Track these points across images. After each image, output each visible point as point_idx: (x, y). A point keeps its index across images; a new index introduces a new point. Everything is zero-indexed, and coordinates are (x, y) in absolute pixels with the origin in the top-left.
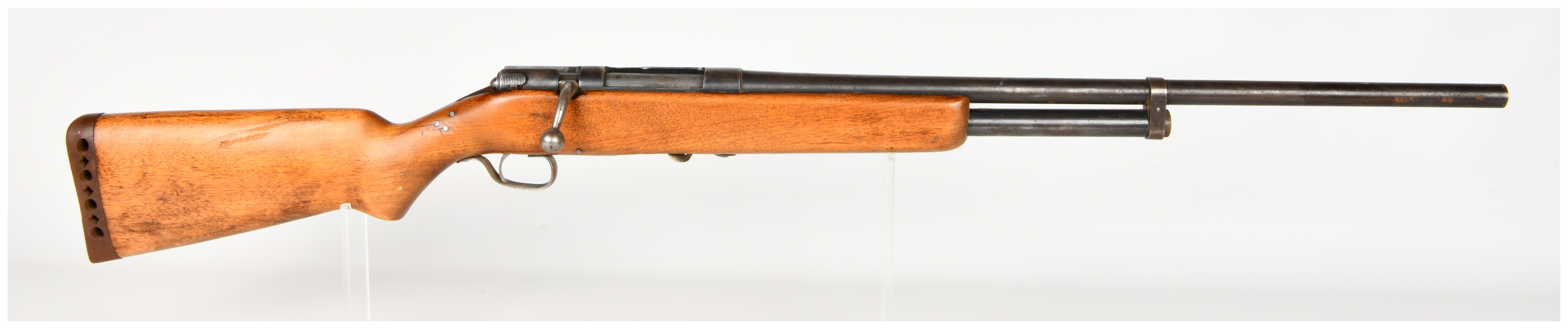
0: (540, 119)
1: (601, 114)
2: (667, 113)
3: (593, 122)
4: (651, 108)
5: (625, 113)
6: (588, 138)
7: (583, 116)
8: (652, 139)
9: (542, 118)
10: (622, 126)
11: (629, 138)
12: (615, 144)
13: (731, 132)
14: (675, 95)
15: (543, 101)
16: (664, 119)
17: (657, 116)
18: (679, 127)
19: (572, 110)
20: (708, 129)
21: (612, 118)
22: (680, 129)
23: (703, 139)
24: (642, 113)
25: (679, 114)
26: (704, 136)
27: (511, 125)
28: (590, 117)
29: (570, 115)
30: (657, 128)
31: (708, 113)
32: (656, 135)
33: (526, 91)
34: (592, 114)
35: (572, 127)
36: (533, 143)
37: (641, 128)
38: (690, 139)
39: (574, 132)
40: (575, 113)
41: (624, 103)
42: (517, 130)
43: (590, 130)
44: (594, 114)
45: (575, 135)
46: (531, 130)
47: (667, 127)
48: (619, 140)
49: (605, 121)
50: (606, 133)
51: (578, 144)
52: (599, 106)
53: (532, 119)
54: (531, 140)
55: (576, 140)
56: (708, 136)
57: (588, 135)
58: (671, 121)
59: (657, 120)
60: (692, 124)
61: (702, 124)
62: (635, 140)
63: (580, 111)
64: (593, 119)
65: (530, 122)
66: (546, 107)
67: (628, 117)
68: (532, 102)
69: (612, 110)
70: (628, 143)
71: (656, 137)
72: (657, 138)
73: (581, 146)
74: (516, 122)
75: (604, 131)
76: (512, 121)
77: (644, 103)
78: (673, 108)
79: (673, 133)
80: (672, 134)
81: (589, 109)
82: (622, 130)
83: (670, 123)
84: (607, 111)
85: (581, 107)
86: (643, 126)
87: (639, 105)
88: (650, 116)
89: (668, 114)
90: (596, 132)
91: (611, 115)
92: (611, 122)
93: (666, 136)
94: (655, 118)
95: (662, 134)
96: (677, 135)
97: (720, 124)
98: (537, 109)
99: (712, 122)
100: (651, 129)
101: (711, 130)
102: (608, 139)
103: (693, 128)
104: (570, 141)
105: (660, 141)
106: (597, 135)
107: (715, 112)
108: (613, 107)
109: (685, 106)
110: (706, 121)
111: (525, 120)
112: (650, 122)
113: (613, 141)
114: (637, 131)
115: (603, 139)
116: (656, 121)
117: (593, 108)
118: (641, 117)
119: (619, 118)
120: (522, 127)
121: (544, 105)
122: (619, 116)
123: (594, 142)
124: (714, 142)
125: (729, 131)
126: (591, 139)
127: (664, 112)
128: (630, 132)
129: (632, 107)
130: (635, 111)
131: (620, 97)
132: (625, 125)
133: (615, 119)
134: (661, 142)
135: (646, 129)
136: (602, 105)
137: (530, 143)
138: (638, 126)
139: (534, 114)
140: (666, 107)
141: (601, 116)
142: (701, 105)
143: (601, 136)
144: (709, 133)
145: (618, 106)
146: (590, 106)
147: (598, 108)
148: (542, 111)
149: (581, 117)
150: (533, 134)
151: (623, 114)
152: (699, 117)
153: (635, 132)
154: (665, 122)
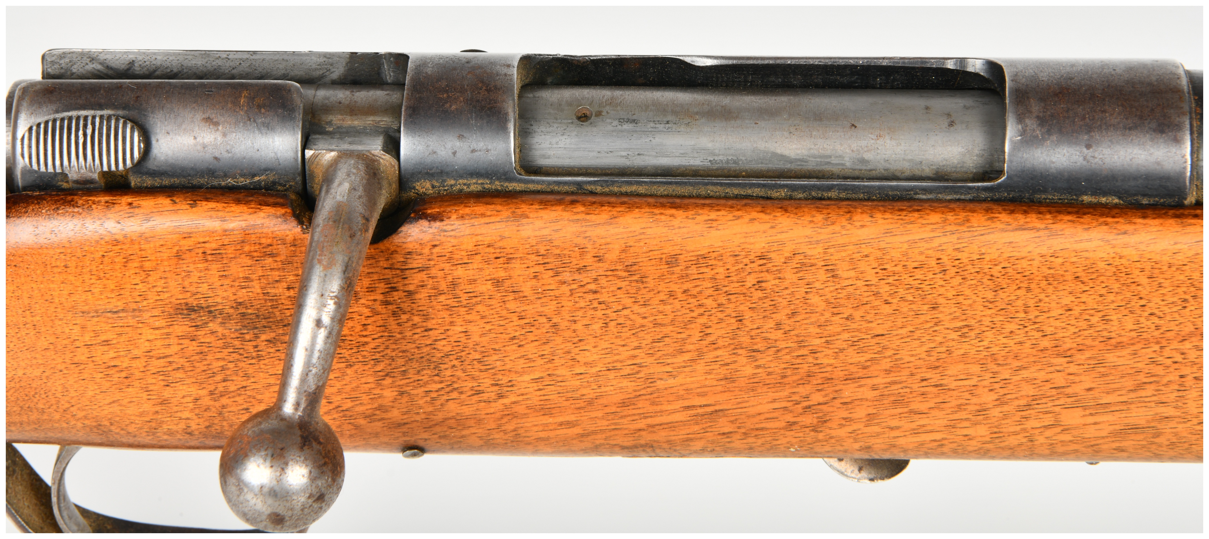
0: (220, 330)
1: (512, 306)
2: (828, 302)
3: (476, 338)
4: (751, 280)
5: (628, 302)
6: (451, 405)
7: (426, 317)
8: (752, 411)
9: (233, 325)
10: (610, 359)
11: (644, 405)
12: (577, 430)
13: (1140, 386)
14: (866, 218)
15: (230, 250)
16: (814, 330)
17: (781, 316)
18: (886, 364)
19: (371, 290)
20: (1025, 374)
21: (563, 324)
22: (888, 372)
23: (996, 412)
24: (709, 302)
25: (887, 309)
26: (1001, 402)
27: (82, 355)
28: (459, 321)
29: (366, 312)
30: (777, 367)
31: (1031, 303)
32: (771, 395)
33: (147, 203)
34: (470, 308)
35: (377, 361)
36: (194, 427)
37: (700, 367)
38: (934, 413)
39: (388, 381)
40: (386, 303)
41: (620, 260)
42: (116, 377)
43: (459, 373)
44: (480, 308)
45: (389, 394)
46: (180, 375)
47: (825, 361)
48: (600, 414)
49: (531, 337)
50: (535, 386)
51: (404, 429)
52: (502, 274)
53: (181, 328)
54: (186, 415)
55: (395, 414)
56: (1023, 402)
57: (454, 395)
58: (846, 336)
59: (779, 334)
60: (949, 352)
61: (995, 350)
62: (675, 412)
63: (410, 293)
64: (472, 328)
65: (173, 341)
66: (247, 279)
67: (639, 321)
68: (178, 256)
69: (565, 289)
70: (642, 424)
71: (774, 401)
72: (776, 405)
73: (419, 438)
74: (106, 343)
75: (527, 378)
76: (87, 338)
77: (720, 258)
78: (860, 283)
79: (852, 386)
80: (849, 392)
81: (454, 285)
82: (612, 375)
83: (839, 344)
84: (541, 294)
85: (416, 279)
86: (710, 356)
87: (693, 270)
88: (748, 315)
89: (834, 306)
90: (489, 382)
91: (558, 312)
92: (559, 340)
93: (817, 398)
94: (771, 324)
95: (803, 390)
96: (871, 394)
97: (1088, 354)
98: (204, 288)
99: (1045, 343)
100: (749, 370)
101: (1042, 375)
102: (546, 410)
103: (953, 370)
104: (370, 417)
105: (789, 418)
106: (493, 396)
107: (1067, 300)
108: (566, 276)
109: (919, 274)
110: (1018, 338)
111: (148, 334)
112: (745, 340)
113: (572, 418)
114: (680, 380)
115: (520, 409)
116: (772, 336)
117: (472, 281)
118: (703, 320)
119: (596, 327)
120: (139, 364)
121: (237, 269)
122: (599, 313)
123: (479, 421)
124: (1046, 427)
125: (1129, 383)
126: (467, 411)
127: (815, 299)
128: (650, 380)
129: (661, 277)
130: (671, 294)
131: (600, 231)
132: (625, 353)
133: (579, 326)
134: (795, 423)
135: (723, 371)
136: (518, 269)
137: (182, 425)
138: (687, 357)
139: (192, 309)
140: (822, 275)
141: (514, 317)
142: (996, 271)
143: (513, 398)
144: (1029, 390)
145: (594, 275)
146: (460, 272)
147: (497, 283)
148: (229, 293)
149: (416, 319)
150: (194, 391)
151: (616, 307)
152: (987, 321)
153: (671, 382)
154: (818, 341)
